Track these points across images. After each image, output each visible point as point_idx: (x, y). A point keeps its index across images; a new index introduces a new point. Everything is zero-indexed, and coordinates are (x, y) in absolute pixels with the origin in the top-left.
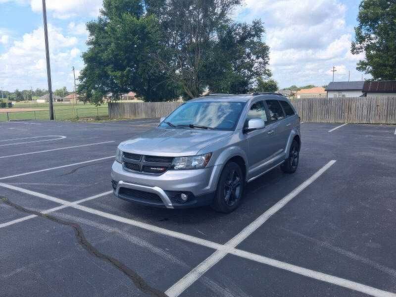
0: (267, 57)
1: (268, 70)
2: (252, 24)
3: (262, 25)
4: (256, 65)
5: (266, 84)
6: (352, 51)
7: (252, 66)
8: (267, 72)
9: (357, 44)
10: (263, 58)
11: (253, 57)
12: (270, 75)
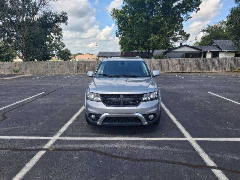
0: (61, 35)
1: (63, 43)
2: (61, 14)
3: (67, 15)
4: (54, 39)
5: (63, 51)
6: (116, 35)
7: (52, 40)
8: (62, 44)
9: (119, 32)
10: (58, 35)
11: (52, 34)
12: (64, 46)
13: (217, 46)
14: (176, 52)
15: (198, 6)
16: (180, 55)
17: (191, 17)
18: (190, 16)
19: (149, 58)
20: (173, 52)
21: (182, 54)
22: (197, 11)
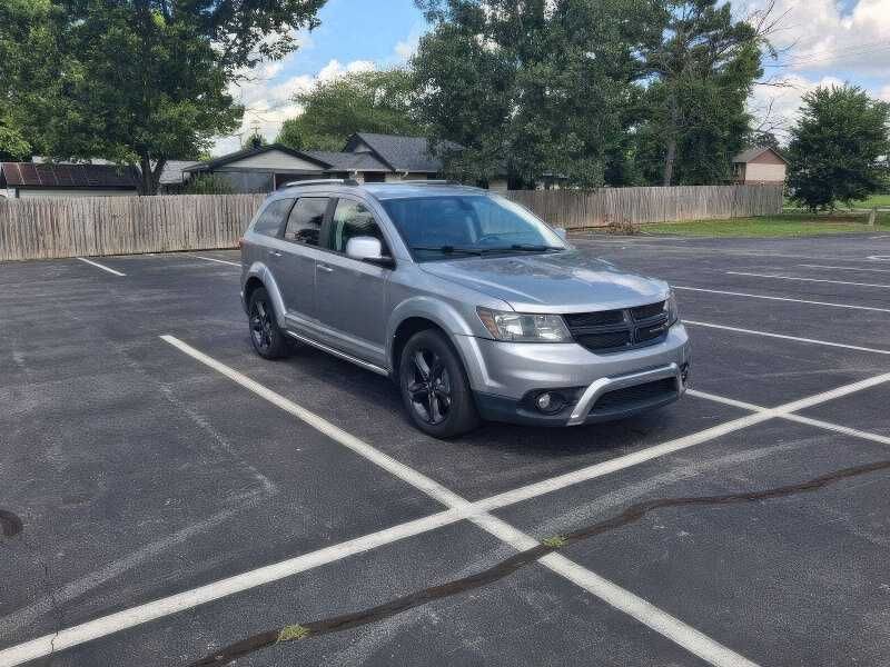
13: (375, 155)
14: (243, 171)
15: (314, 12)
16: (259, 181)
17: (295, 48)
18: (293, 42)
19: (145, 193)
20: (237, 170)
21: (265, 178)
22: (311, 29)
